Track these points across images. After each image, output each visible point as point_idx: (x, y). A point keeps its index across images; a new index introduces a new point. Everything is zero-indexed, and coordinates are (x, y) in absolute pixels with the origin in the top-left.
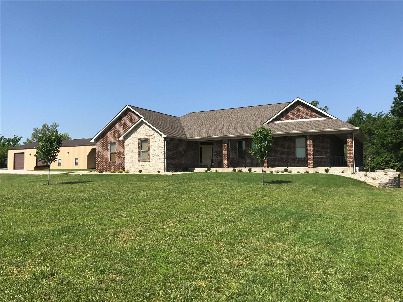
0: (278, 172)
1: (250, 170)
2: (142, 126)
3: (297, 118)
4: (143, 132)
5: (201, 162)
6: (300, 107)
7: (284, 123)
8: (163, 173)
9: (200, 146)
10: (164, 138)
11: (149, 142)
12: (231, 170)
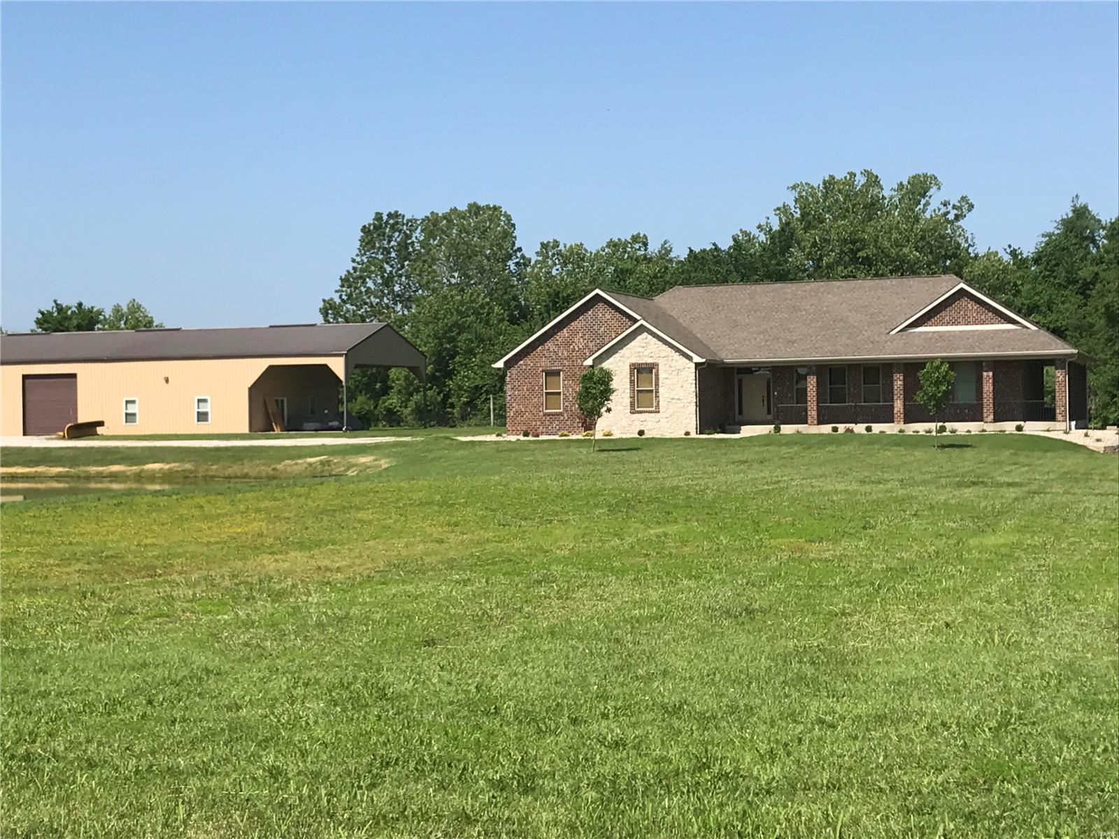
0: (930, 432)
1: (869, 429)
2: (639, 338)
3: (959, 323)
4: (642, 350)
5: (741, 413)
6: (964, 302)
7: (934, 333)
8: (693, 435)
9: (737, 377)
10: (697, 365)
11: (658, 370)
12: (826, 429)
